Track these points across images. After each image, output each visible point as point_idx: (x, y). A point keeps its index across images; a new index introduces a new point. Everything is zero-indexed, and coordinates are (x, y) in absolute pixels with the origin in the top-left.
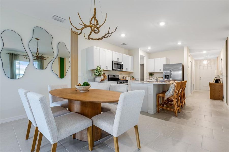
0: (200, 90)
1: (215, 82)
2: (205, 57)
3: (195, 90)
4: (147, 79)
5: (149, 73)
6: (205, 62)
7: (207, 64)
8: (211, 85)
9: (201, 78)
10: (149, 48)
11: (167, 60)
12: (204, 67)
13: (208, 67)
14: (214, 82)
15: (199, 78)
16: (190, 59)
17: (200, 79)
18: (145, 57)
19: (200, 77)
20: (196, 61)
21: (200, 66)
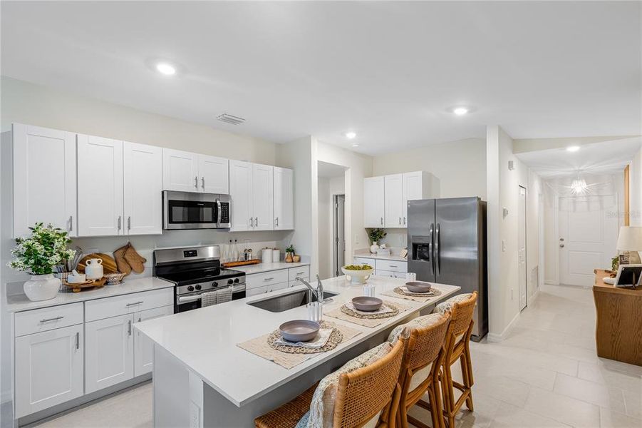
0: (561, 285)
1: (619, 283)
2: (577, 168)
3: (542, 288)
4: (357, 252)
5: (367, 229)
6: (579, 187)
7: (588, 195)
8: (599, 294)
9: (562, 243)
10: (351, 135)
11: (428, 180)
12: (574, 202)
13: (588, 202)
14: (615, 281)
15: (558, 243)
16: (514, 178)
17: (563, 246)
18: (350, 170)
19: (562, 240)
20: (547, 183)
21: (560, 198)
